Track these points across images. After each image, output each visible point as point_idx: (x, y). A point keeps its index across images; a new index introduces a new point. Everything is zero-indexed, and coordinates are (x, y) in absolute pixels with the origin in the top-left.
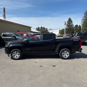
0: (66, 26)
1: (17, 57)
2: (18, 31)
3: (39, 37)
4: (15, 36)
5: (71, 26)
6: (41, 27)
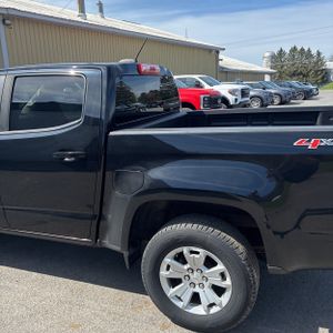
6: (294, 49)
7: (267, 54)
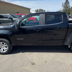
0: (63, 8)
1: (4, 50)
2: (18, 13)
3: (38, 18)
4: (12, 17)
5: (67, 7)
6: (40, 9)
7: (35, 10)
